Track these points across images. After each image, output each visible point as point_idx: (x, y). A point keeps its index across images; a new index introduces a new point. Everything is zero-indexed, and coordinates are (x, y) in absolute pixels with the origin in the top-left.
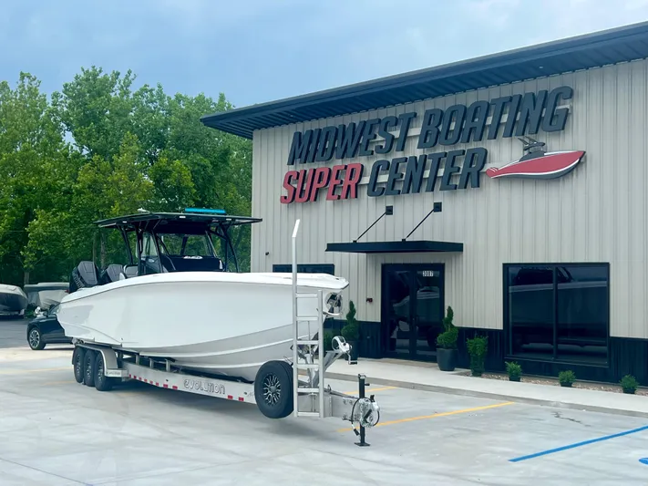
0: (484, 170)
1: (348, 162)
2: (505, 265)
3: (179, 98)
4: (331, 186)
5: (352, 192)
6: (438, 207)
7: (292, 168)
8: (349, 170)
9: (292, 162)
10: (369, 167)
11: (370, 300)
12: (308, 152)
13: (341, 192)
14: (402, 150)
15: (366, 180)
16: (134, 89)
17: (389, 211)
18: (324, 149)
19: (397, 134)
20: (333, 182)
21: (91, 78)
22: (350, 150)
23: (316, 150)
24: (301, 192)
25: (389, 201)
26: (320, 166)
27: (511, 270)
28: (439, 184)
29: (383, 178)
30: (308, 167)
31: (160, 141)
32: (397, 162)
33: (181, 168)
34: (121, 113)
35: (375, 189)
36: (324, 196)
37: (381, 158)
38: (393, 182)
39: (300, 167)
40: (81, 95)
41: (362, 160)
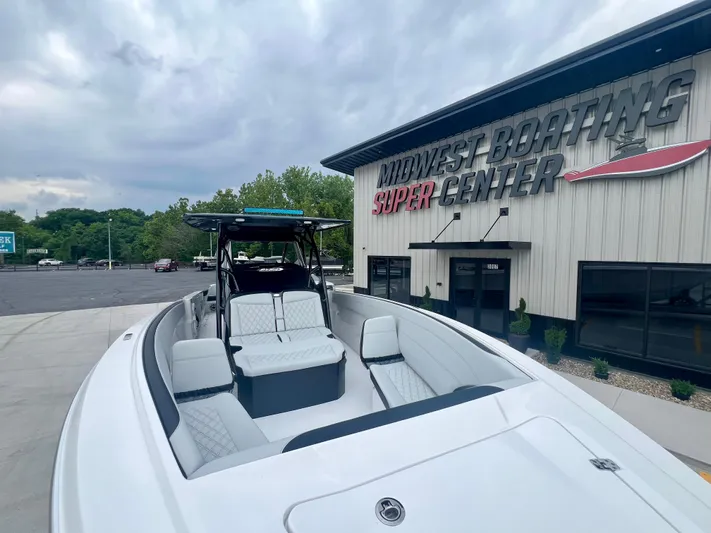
0: (561, 174)
1: (422, 182)
2: (580, 263)
3: (329, 176)
4: (409, 201)
5: (426, 204)
6: (504, 212)
7: (380, 190)
8: (423, 187)
9: (380, 185)
10: (440, 183)
11: (440, 284)
12: (391, 177)
13: (417, 205)
14: (471, 166)
15: (437, 194)
16: (310, 174)
17: (457, 216)
18: (404, 174)
19: (465, 154)
20: (411, 197)
21: (293, 170)
22: (425, 171)
23: (397, 176)
24: (387, 206)
25: (457, 209)
26: (400, 187)
27: (586, 267)
28: (508, 192)
29: (453, 191)
30: (391, 189)
31: (321, 196)
32: (466, 178)
33: (329, 206)
34: (305, 184)
35: (446, 201)
36: (403, 208)
37: (450, 175)
38: (463, 193)
39: (385, 189)
40: (289, 177)
41: (434, 179)
